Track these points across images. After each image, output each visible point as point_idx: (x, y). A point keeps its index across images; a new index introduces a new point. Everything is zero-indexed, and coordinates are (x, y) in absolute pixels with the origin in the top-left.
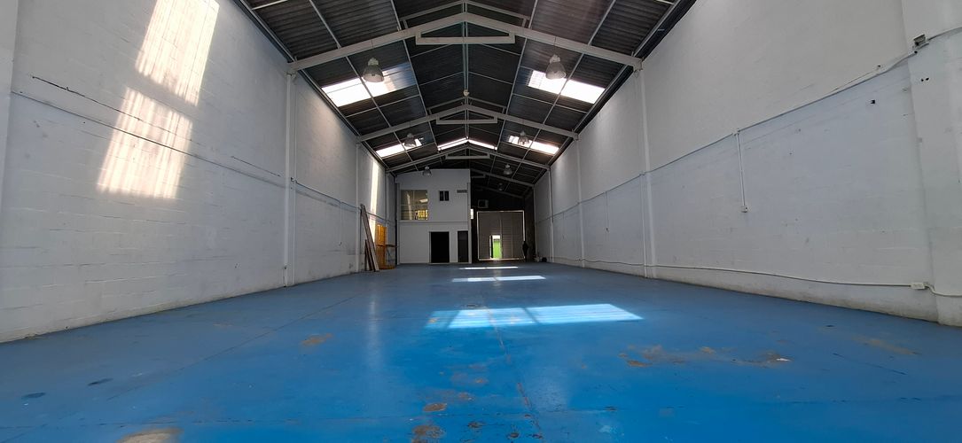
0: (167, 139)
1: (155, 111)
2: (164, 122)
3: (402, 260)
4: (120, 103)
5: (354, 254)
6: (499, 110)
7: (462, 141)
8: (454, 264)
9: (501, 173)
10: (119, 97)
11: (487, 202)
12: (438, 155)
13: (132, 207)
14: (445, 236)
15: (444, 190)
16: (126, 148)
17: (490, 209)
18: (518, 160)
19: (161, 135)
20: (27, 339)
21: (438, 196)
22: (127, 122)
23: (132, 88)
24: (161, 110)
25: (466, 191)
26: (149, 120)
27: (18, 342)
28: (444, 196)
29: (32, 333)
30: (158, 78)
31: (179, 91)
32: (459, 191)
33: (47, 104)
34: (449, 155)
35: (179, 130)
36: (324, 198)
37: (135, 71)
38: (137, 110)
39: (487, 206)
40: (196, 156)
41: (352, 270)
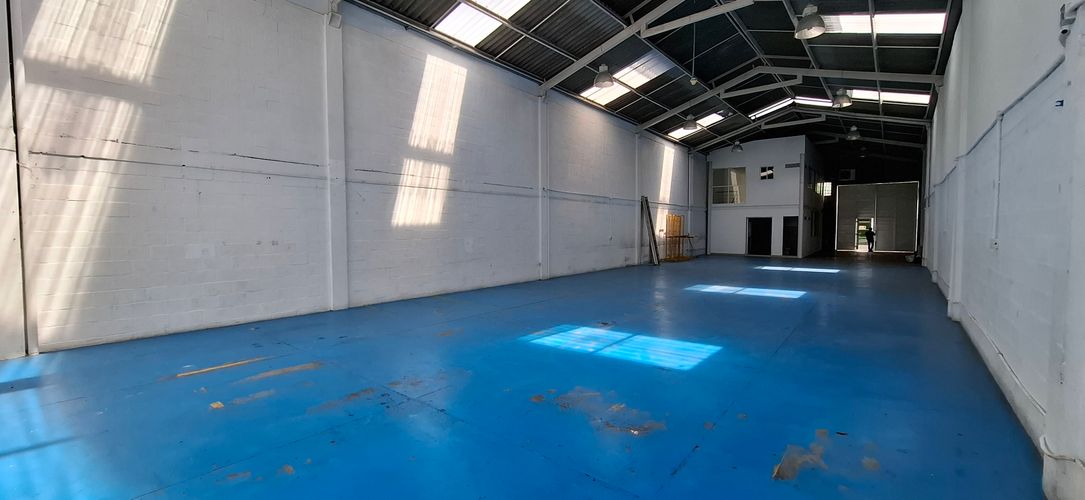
0: (433, 183)
1: (423, 166)
2: (430, 173)
3: (714, 248)
4: (401, 171)
5: (632, 247)
6: (806, 65)
7: (788, 102)
10: (400, 165)
11: (853, 171)
12: (752, 126)
13: (412, 233)
16: (407, 194)
17: (859, 180)
19: (428, 182)
20: (364, 307)
22: (406, 180)
23: (407, 157)
24: (427, 165)
25: (798, 165)
26: (419, 174)
27: (360, 307)
29: (366, 304)
30: (424, 145)
31: (439, 148)
32: (787, 166)
33: (363, 182)
34: (766, 124)
35: (440, 175)
36: (586, 198)
37: (408, 146)
38: (412, 169)
39: (852, 177)
40: (454, 190)
41: (629, 263)
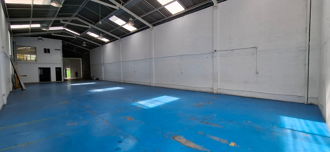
5: (10, 82)
6: (92, 23)
7: (61, 28)
8: (53, 82)
9: (81, 45)
14: (49, 69)
15: (47, 48)
18: (89, 41)
21: (43, 51)
25: (60, 50)
28: (47, 51)
32: (55, 50)
34: (54, 33)
41: (10, 90)
